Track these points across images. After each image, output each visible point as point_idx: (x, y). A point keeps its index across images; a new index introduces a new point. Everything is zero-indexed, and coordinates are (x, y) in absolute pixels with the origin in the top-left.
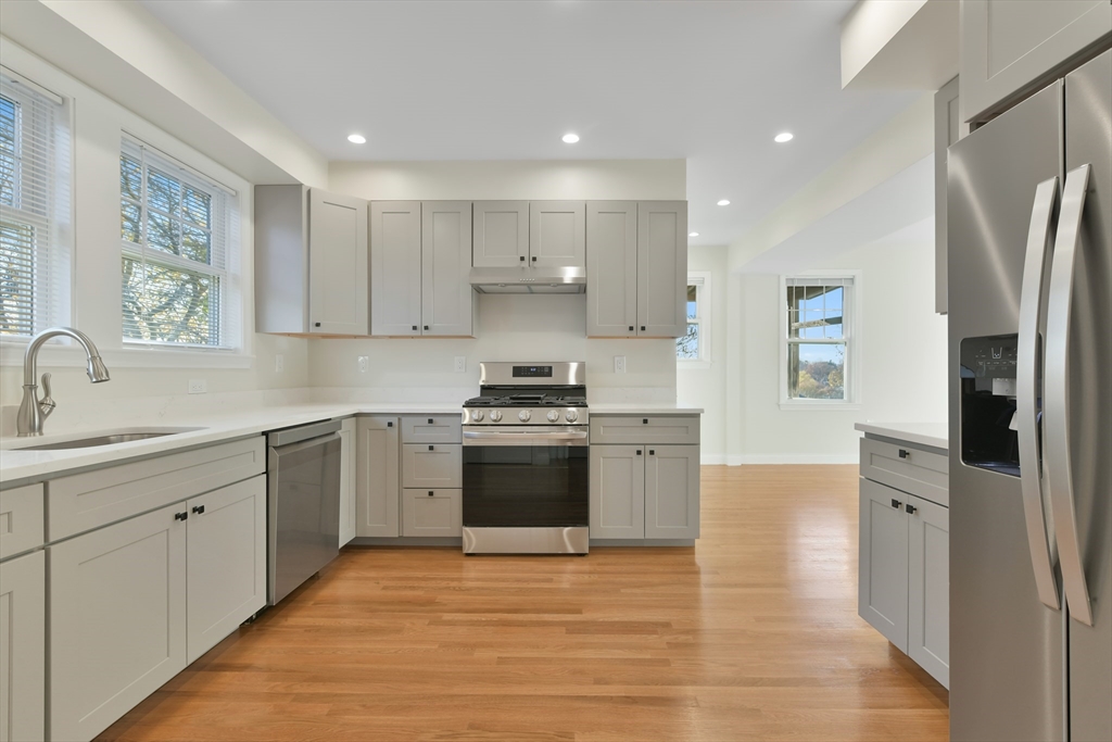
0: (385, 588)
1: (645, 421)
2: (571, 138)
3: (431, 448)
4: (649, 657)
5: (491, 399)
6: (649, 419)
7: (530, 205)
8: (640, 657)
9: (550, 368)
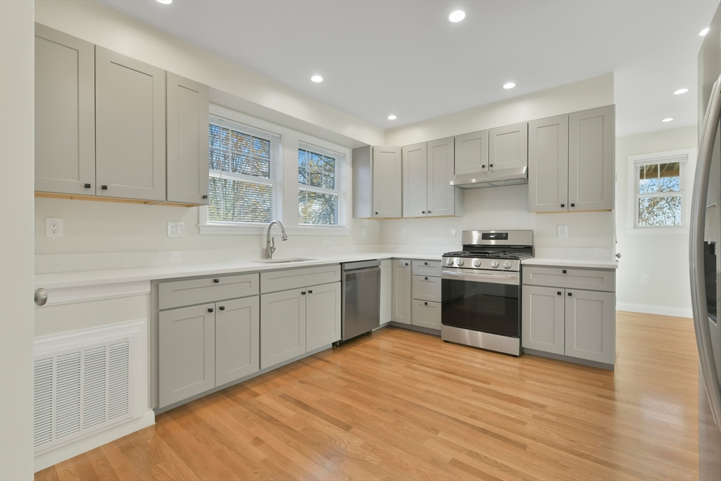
0: (395, 347)
1: (564, 272)
2: (509, 86)
3: (426, 278)
4: (514, 417)
5: (467, 253)
6: (568, 270)
7: (489, 132)
8: (510, 416)
9: (507, 234)
